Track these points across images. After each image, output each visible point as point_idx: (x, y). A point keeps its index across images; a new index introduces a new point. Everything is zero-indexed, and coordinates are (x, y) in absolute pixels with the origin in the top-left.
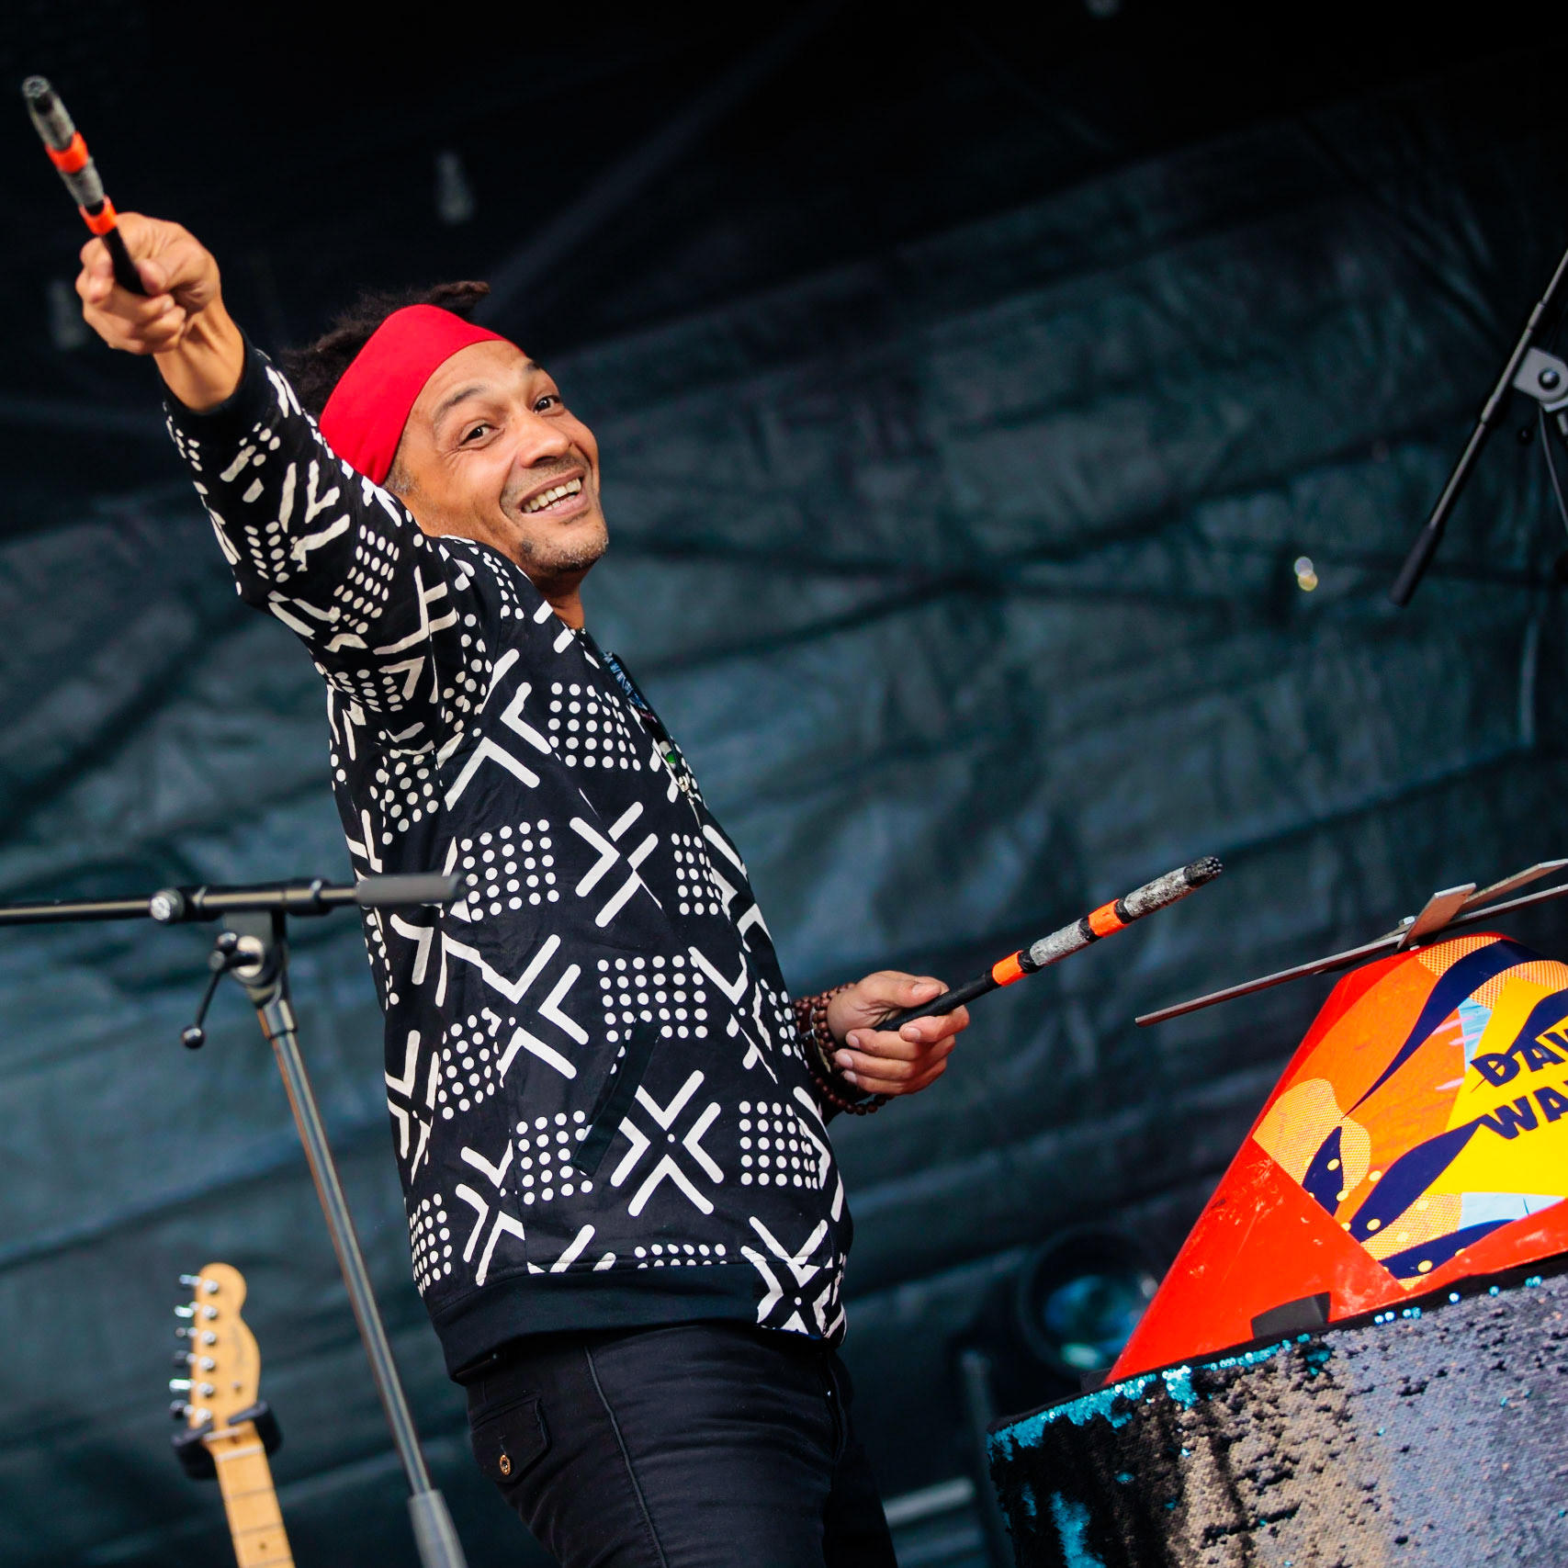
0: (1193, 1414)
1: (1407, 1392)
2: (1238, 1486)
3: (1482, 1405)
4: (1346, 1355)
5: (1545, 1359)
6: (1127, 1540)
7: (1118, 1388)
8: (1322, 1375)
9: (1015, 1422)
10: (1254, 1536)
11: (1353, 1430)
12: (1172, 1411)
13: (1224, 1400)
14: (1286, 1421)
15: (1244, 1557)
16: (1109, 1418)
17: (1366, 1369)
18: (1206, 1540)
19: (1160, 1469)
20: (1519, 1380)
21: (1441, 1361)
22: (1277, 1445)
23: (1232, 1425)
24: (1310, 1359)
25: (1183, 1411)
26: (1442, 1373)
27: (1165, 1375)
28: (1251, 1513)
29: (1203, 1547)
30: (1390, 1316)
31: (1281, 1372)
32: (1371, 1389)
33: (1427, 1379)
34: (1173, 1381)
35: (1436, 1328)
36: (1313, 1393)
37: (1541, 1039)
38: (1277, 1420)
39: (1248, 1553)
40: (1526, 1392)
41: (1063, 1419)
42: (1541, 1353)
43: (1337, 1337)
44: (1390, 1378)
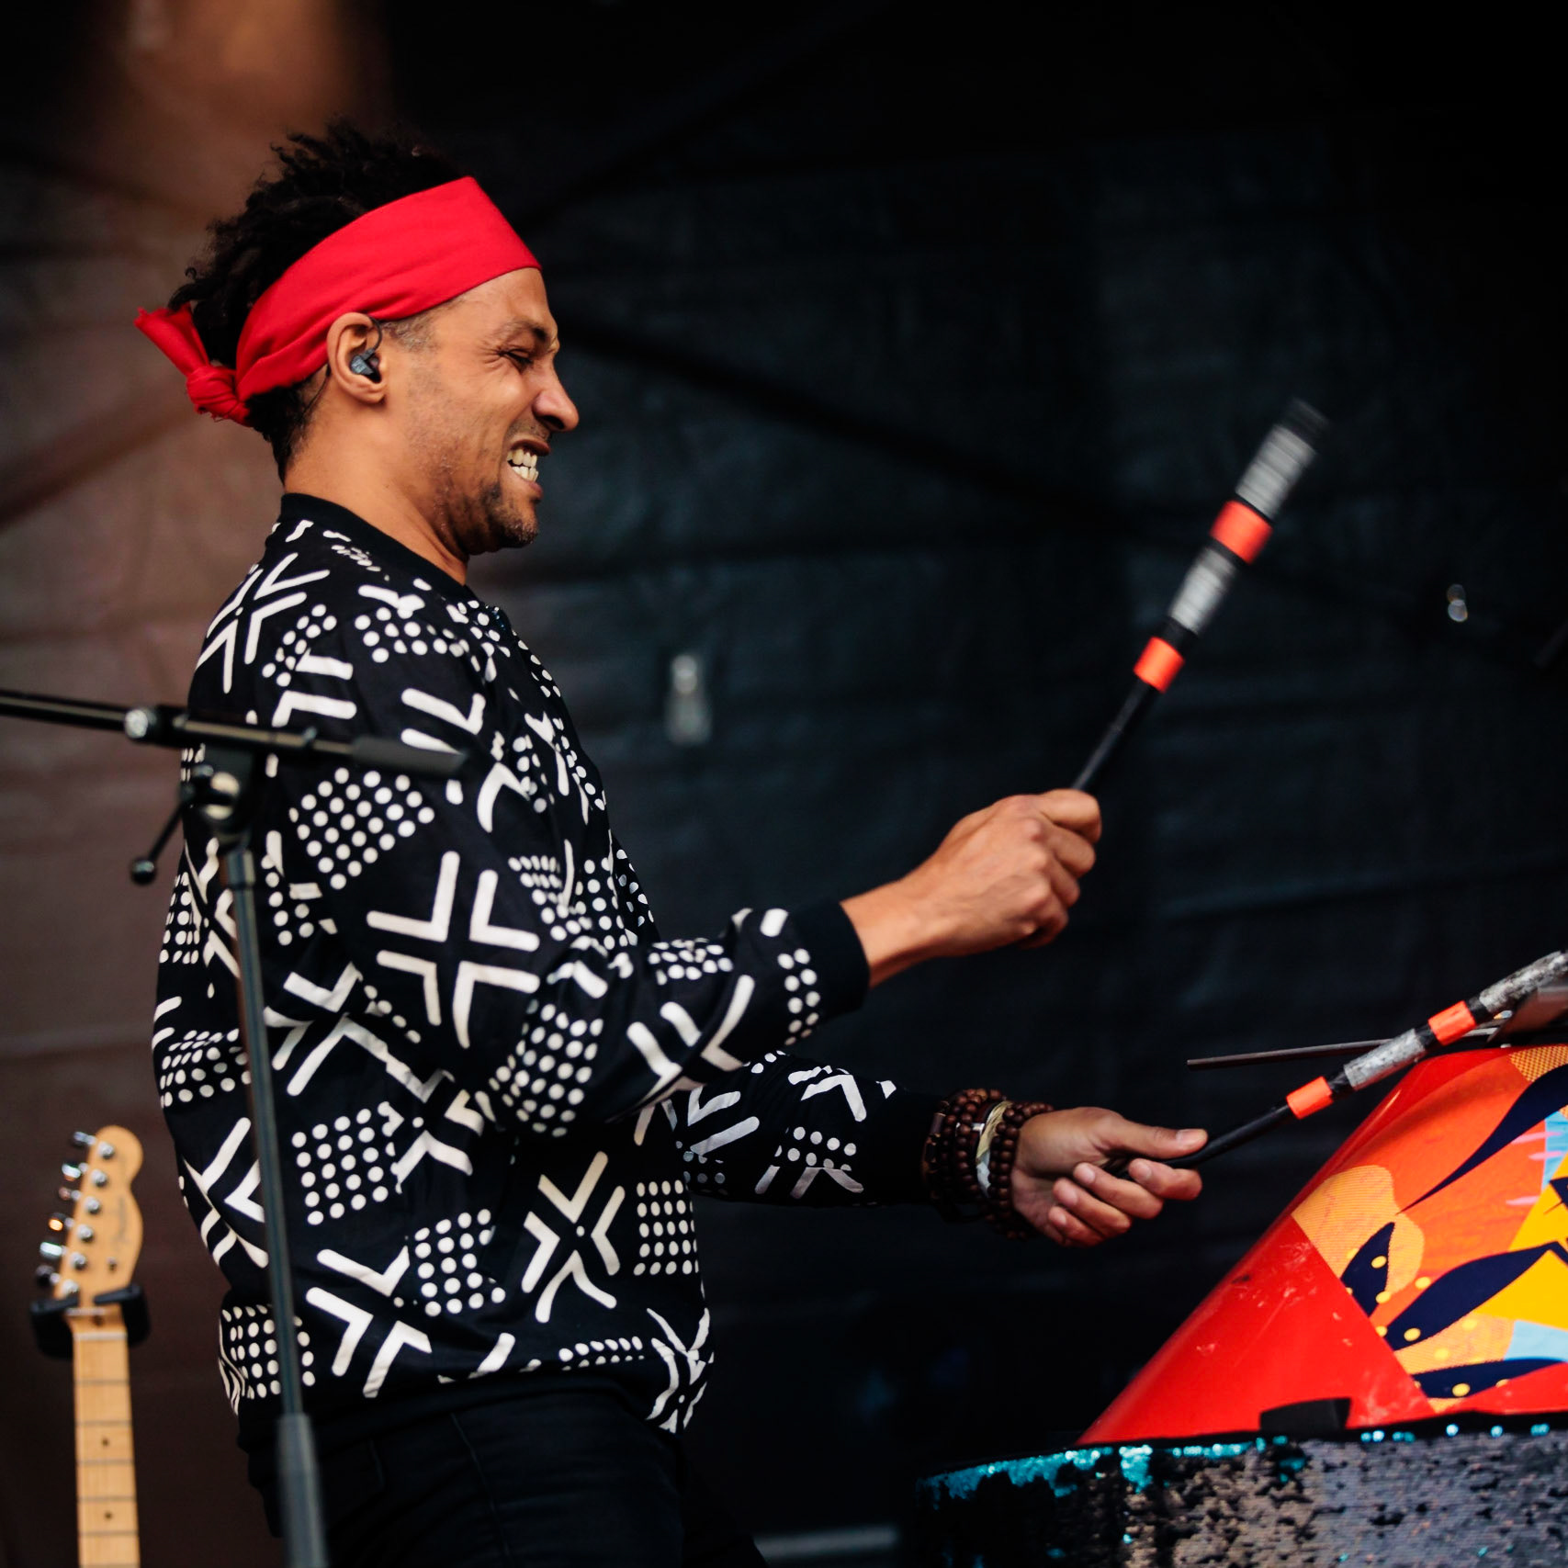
0: (1144, 1499)
1: (1380, 1522)
3: (1458, 1551)
4: (1323, 1467)
5: (1536, 1515)
7: (1070, 1455)
8: (1292, 1484)
9: (952, 1470)
11: (1312, 1550)
12: (1121, 1490)
13: (1180, 1490)
14: (1243, 1527)
16: (1052, 1485)
19: (1097, 1550)
20: (1504, 1532)
21: (1423, 1494)
22: (1227, 1550)
23: (1183, 1518)
24: (1284, 1464)
25: (1133, 1493)
26: (1422, 1508)
27: (1123, 1451)
30: (1378, 1435)
31: (1248, 1473)
32: (1341, 1510)
33: (1404, 1510)
34: (1130, 1459)
35: (1425, 1458)
36: (1278, 1502)
38: (1233, 1523)
40: (1509, 1546)
41: (1002, 1477)
42: (1534, 1508)
43: (1316, 1446)
44: (1367, 1502)
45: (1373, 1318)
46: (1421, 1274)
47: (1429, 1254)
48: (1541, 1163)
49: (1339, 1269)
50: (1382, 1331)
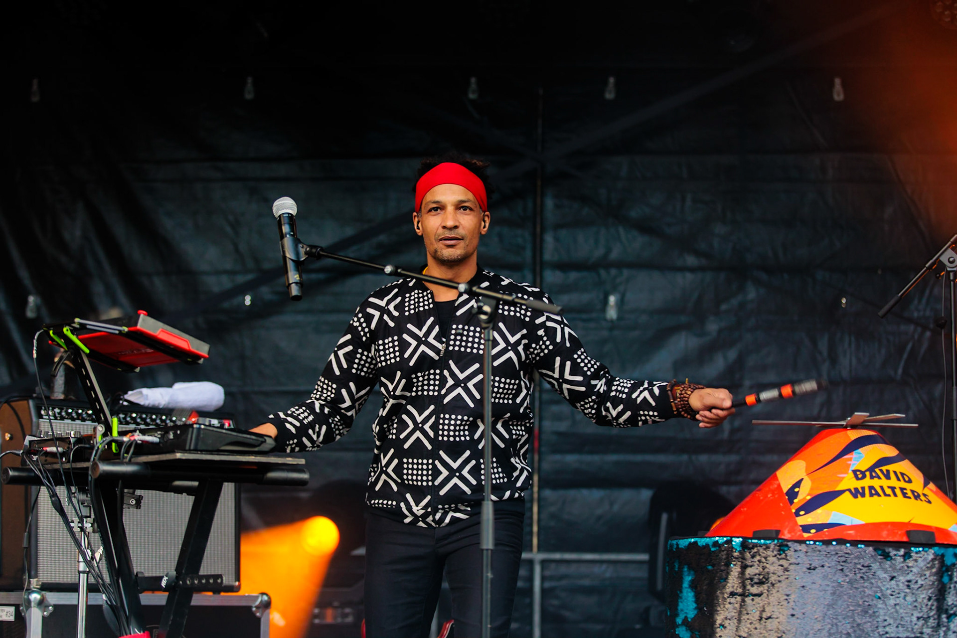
0: (738, 554)
1: (809, 569)
2: (746, 582)
3: (832, 580)
4: (794, 550)
5: (857, 572)
6: (705, 587)
7: (717, 538)
8: (784, 555)
9: (680, 539)
10: (746, 599)
11: (788, 575)
12: (732, 551)
13: (750, 553)
14: (768, 566)
15: (741, 605)
16: (711, 547)
17: (799, 557)
18: (730, 595)
19: (722, 568)
20: (847, 576)
21: (823, 562)
22: (762, 573)
23: (750, 561)
24: (782, 548)
25: (735, 552)
26: (823, 566)
27: (733, 539)
28: (747, 591)
29: (728, 597)
30: (812, 542)
31: (771, 550)
32: (798, 564)
33: (817, 566)
34: (735, 542)
35: (825, 551)
36: (779, 559)
37: (877, 470)
38: (765, 564)
39: (743, 604)
40: (848, 581)
41: (696, 543)
42: (856, 570)
43: (793, 544)
44: (806, 562)
45: (792, 507)
46: (808, 495)
47: (812, 489)
48: (850, 464)
49: (785, 490)
50: (794, 511)
